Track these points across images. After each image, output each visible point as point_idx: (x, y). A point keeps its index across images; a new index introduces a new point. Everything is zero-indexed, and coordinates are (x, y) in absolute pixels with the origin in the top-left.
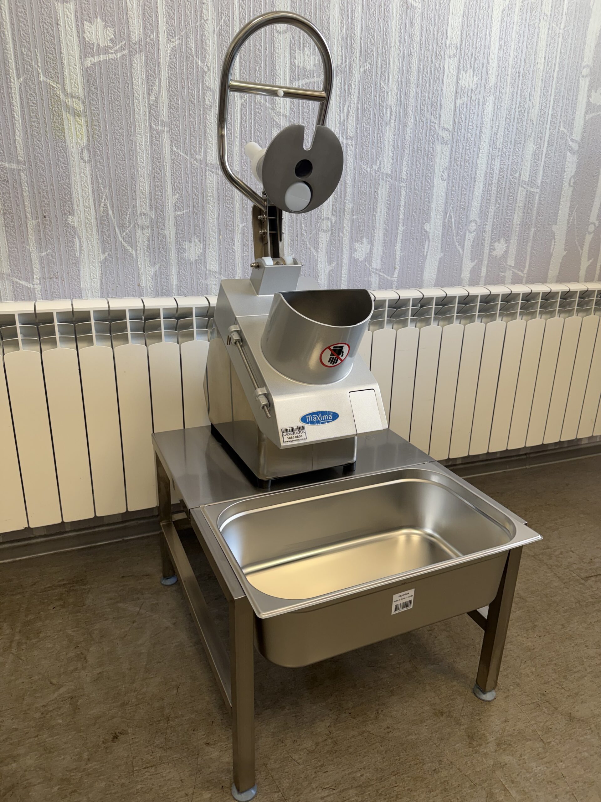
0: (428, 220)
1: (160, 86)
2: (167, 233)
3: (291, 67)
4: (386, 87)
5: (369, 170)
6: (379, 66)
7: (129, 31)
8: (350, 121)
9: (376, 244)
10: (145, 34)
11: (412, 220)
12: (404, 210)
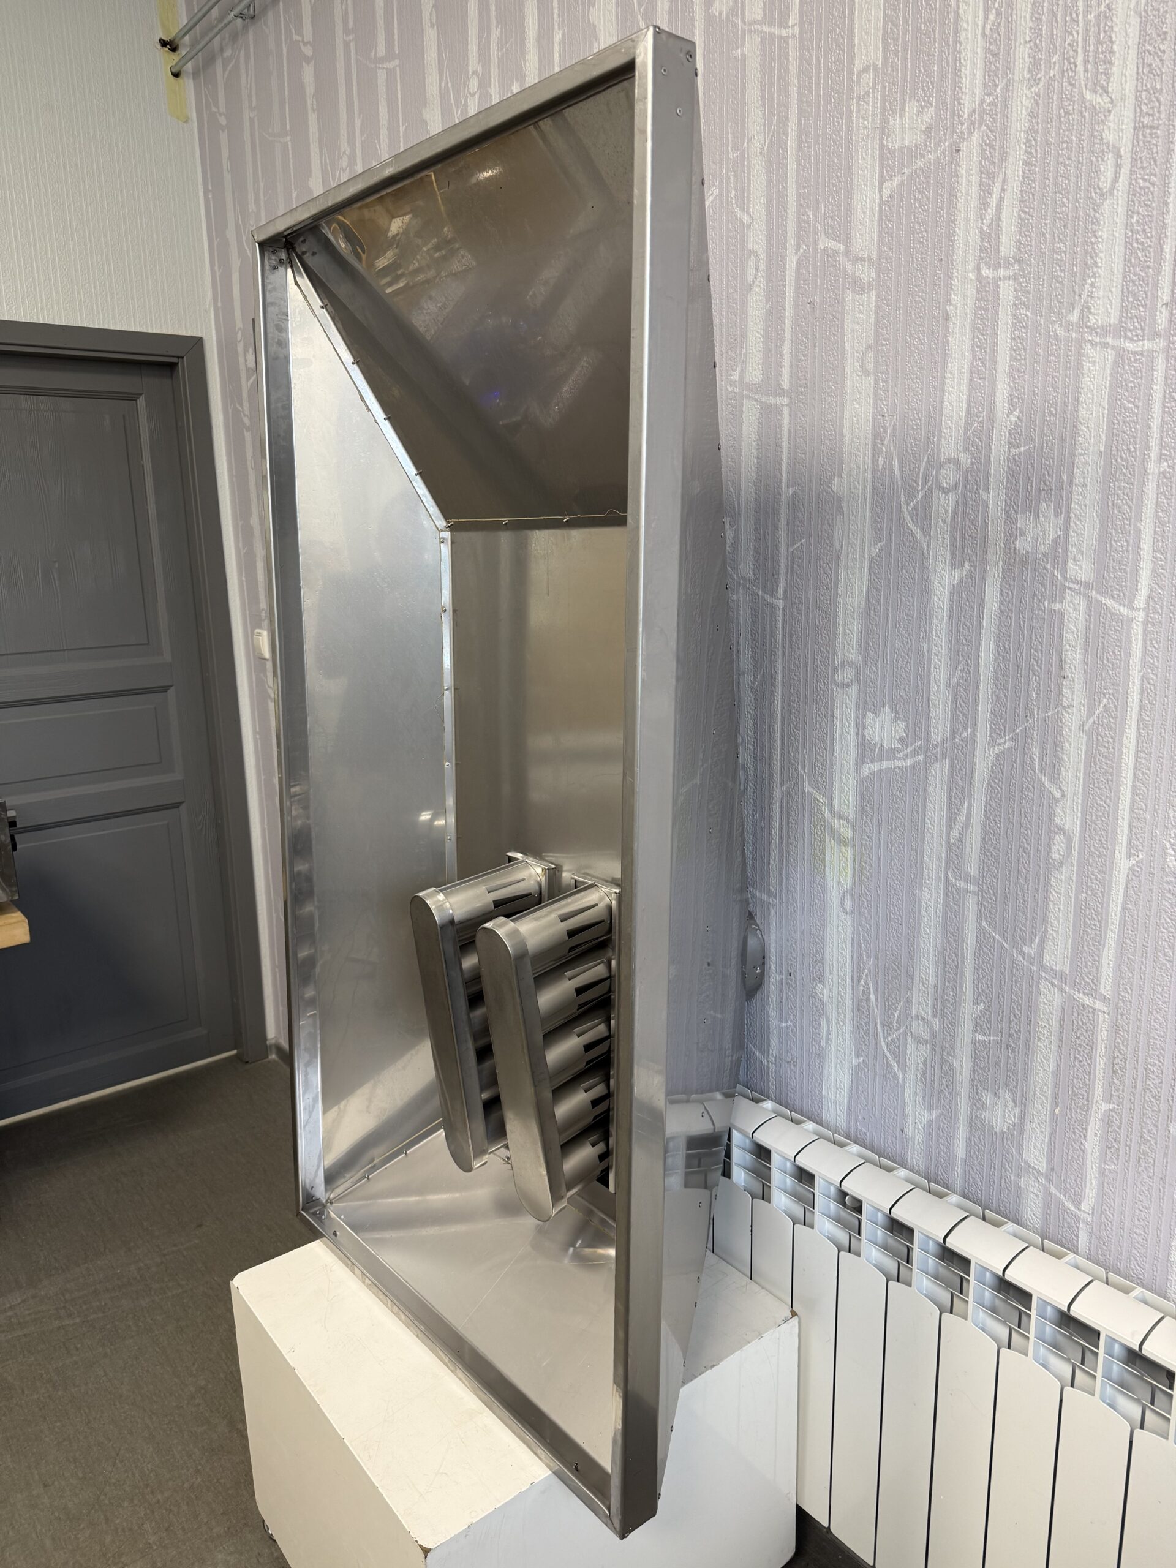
1: (969, 816)
2: (956, 1064)
7: (929, 726)
10: (954, 731)
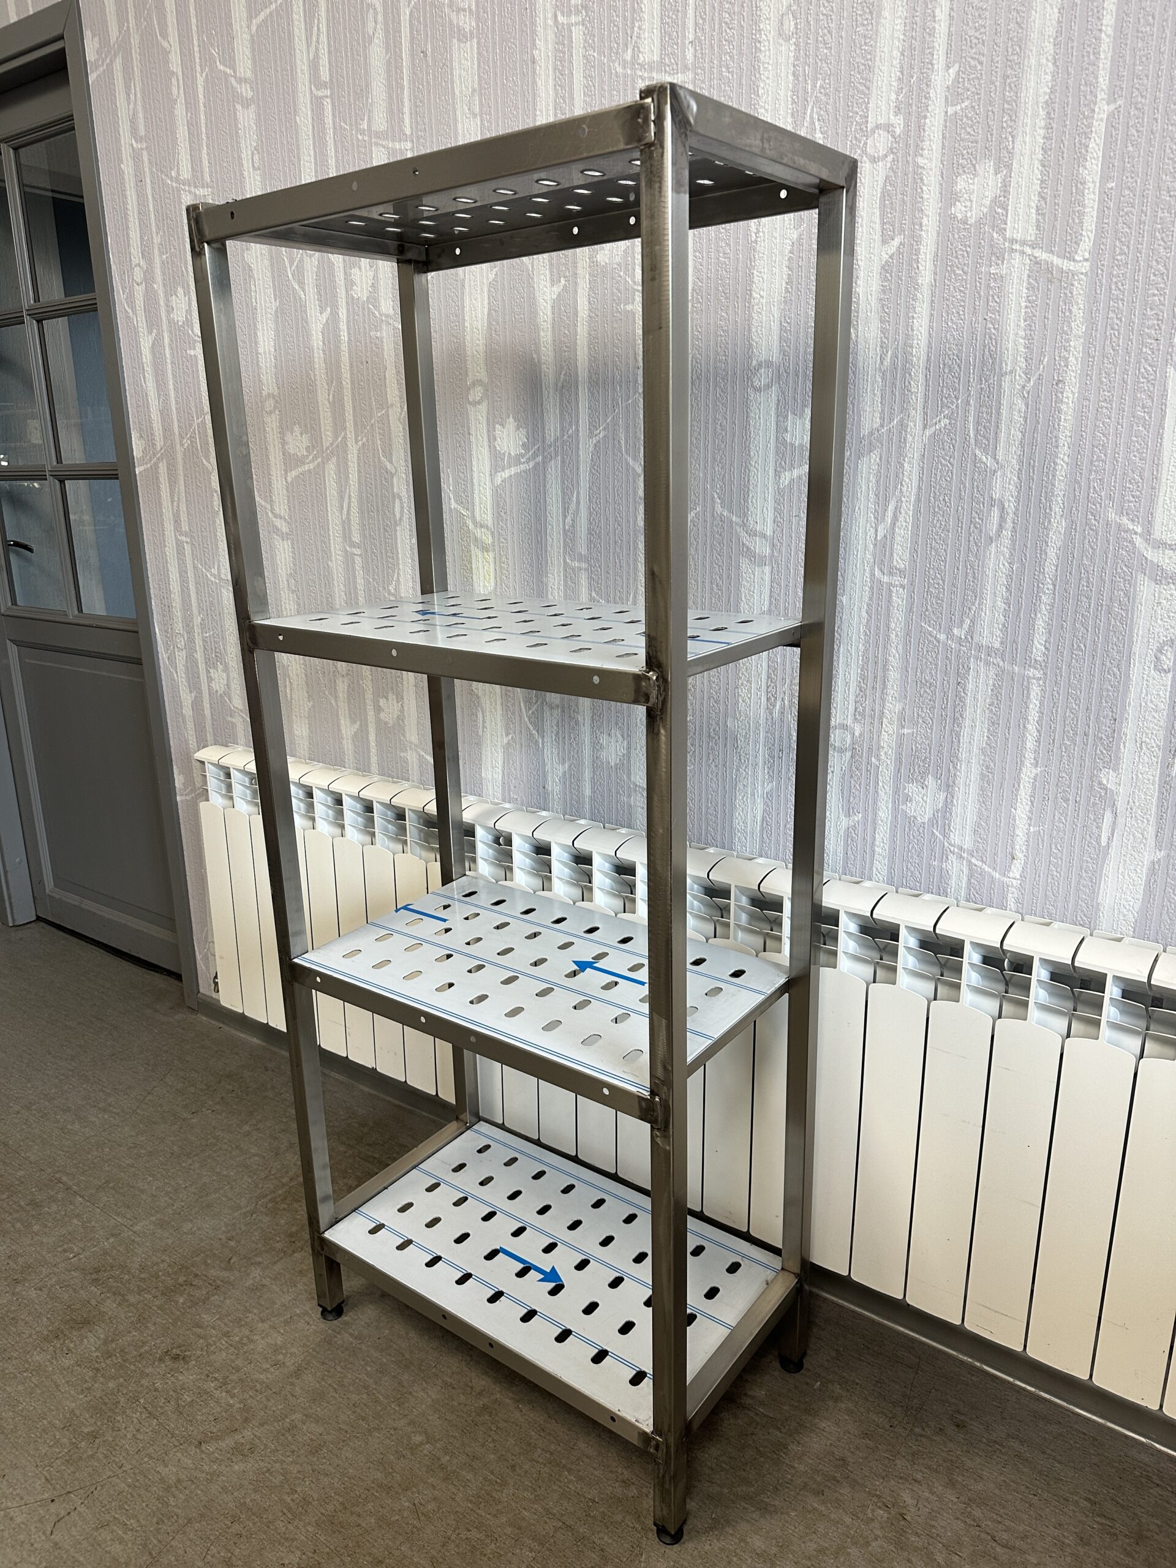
0: (1113, 762)
3: (777, 447)
4: (990, 462)
5: (942, 637)
6: (971, 419)
8: (898, 539)
9: (959, 793)
11: (1062, 756)
12: (1038, 731)
